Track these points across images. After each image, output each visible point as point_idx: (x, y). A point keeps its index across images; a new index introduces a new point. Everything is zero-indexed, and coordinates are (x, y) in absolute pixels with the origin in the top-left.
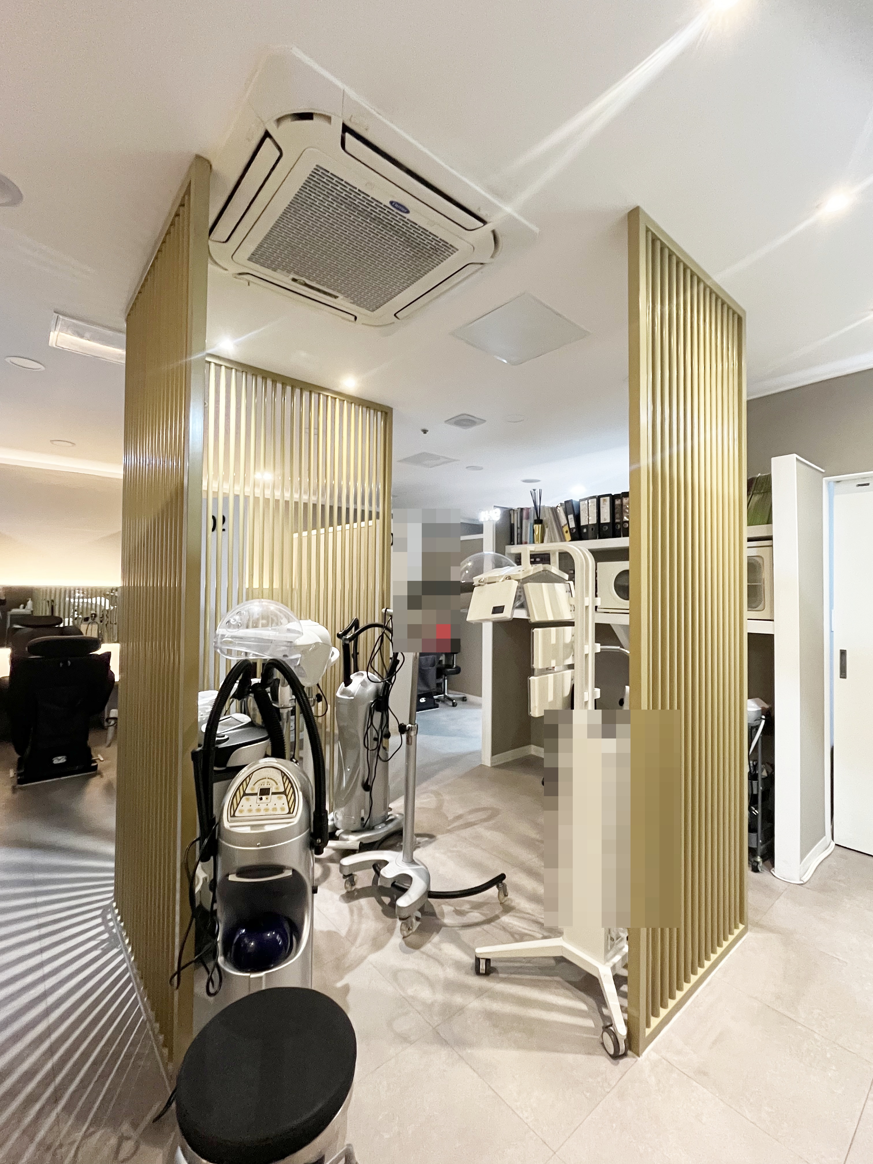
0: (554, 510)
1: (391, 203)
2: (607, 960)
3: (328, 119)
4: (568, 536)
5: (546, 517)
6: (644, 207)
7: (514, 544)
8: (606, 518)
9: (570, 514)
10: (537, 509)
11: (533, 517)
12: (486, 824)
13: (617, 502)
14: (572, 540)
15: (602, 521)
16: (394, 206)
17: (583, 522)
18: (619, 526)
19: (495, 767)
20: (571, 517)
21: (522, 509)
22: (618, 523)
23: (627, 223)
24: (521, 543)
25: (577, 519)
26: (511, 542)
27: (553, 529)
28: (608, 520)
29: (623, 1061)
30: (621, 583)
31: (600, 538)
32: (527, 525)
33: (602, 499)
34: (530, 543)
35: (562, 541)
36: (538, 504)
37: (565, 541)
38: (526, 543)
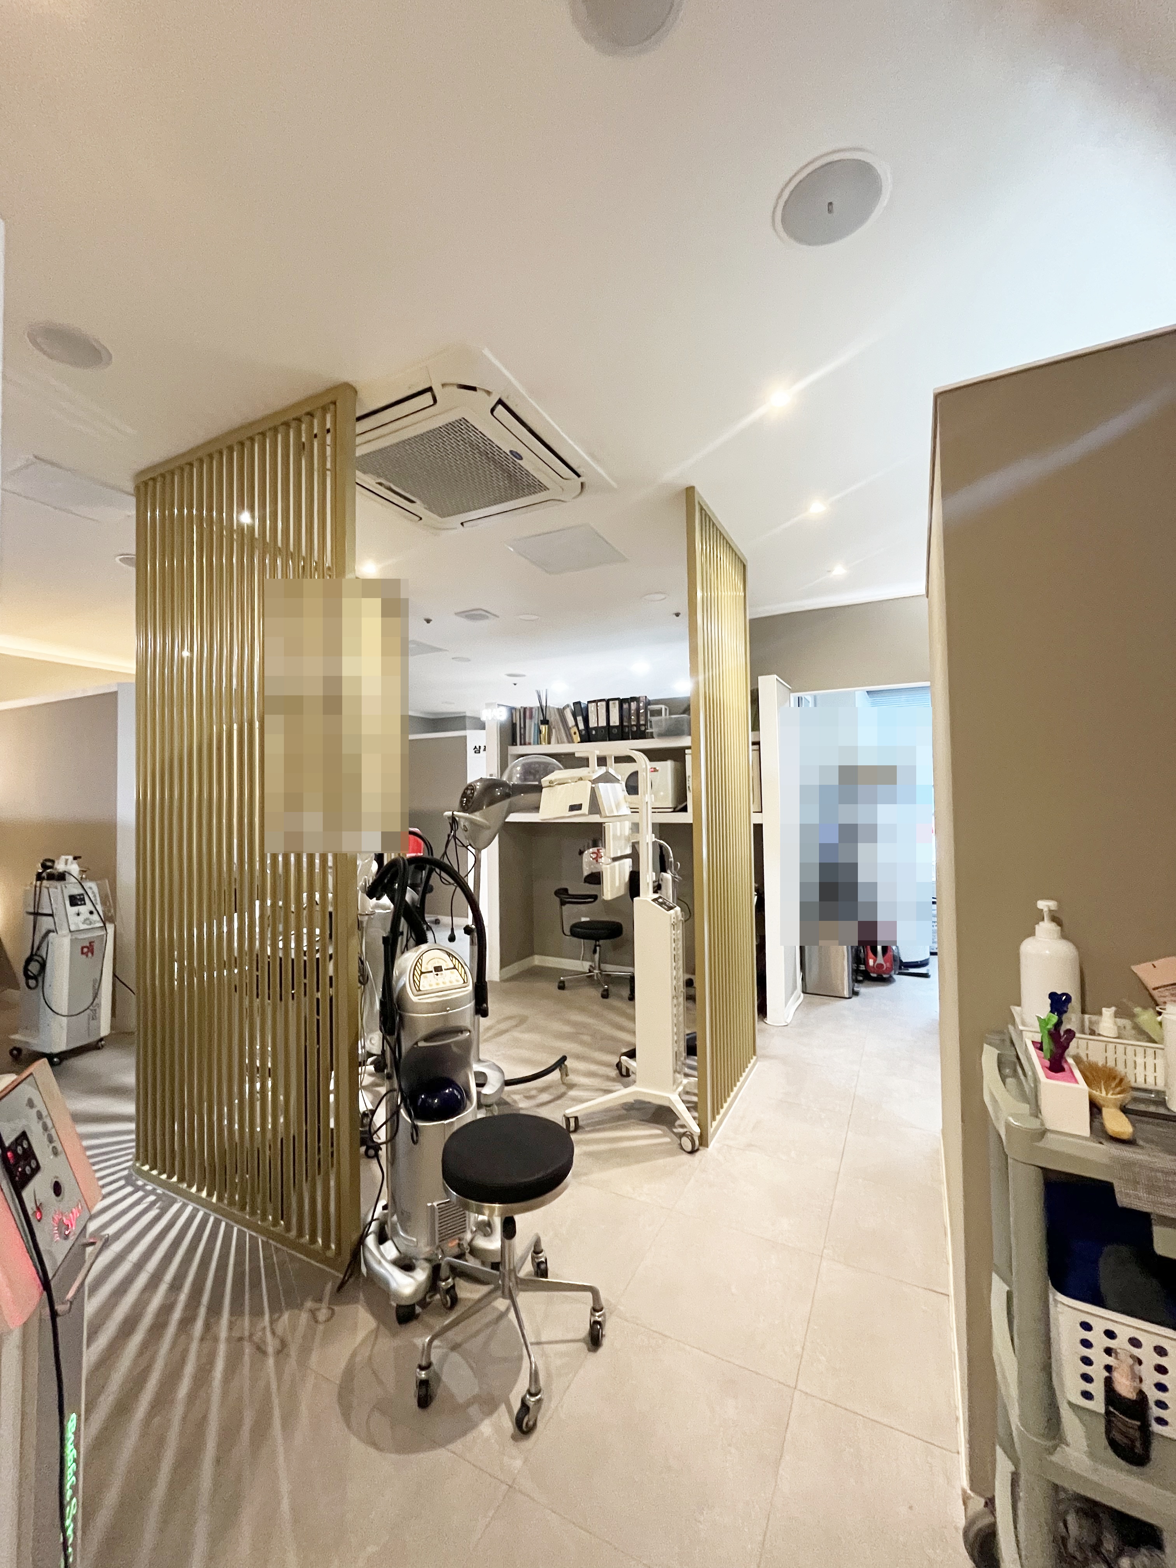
0: (561, 712)
1: (511, 452)
2: (675, 1091)
3: (489, 393)
4: (577, 738)
5: (553, 718)
6: (698, 489)
7: (516, 745)
8: (615, 721)
9: (579, 716)
10: (542, 709)
11: (537, 717)
12: (519, 1029)
13: (625, 706)
14: (582, 742)
15: (612, 724)
16: (512, 454)
17: (593, 724)
18: (627, 730)
19: (503, 980)
20: (580, 719)
21: (525, 709)
22: (626, 726)
23: (685, 495)
24: (525, 744)
25: (586, 720)
26: (514, 743)
27: (559, 730)
28: (617, 724)
29: (698, 1154)
30: (632, 784)
31: (610, 740)
32: (531, 726)
33: (611, 703)
34: (534, 744)
35: (569, 742)
36: (544, 704)
37: (573, 742)
38: (530, 744)
